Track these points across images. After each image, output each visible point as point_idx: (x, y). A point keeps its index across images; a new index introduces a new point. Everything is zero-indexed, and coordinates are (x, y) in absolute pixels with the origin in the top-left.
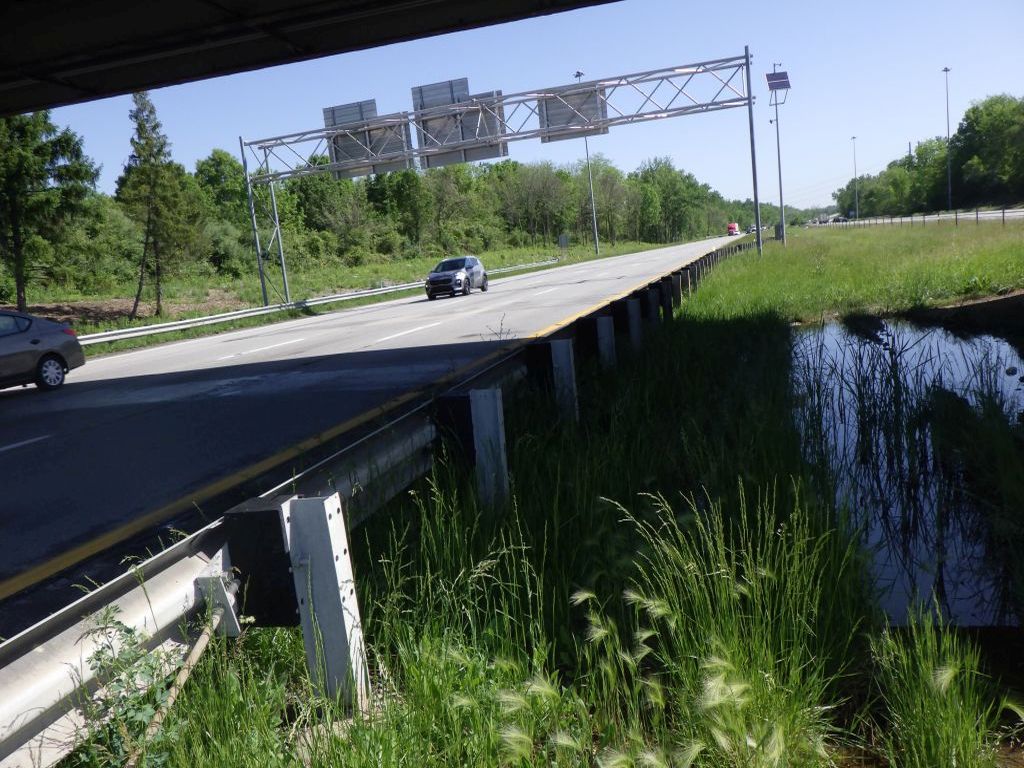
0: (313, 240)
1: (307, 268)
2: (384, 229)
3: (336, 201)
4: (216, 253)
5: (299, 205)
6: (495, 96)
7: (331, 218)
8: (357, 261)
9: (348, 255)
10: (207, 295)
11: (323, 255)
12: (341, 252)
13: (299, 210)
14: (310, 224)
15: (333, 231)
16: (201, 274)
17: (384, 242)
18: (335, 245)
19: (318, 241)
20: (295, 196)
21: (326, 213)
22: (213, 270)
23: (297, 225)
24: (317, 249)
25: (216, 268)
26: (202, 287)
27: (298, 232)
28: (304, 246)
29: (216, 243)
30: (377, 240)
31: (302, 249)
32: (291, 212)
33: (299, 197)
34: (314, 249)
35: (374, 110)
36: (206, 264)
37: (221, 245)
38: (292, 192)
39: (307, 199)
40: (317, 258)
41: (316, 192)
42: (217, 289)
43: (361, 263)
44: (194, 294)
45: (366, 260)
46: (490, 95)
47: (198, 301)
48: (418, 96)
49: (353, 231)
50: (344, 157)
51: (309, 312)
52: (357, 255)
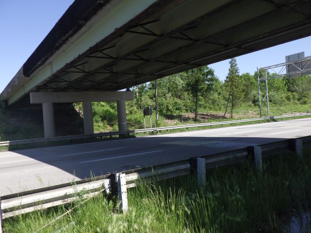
0: (288, 96)
1: (285, 105)
3: (300, 82)
4: (255, 100)
5: (285, 84)
7: (297, 88)
8: (305, 103)
9: (302, 101)
10: (248, 112)
11: (292, 101)
12: (299, 100)
13: (285, 86)
14: (289, 90)
15: (297, 93)
16: (249, 106)
18: (297, 97)
19: (290, 96)
20: (284, 81)
21: (295, 87)
22: (253, 105)
23: (284, 91)
24: (290, 99)
25: (254, 104)
26: (248, 110)
27: (284, 93)
28: (285, 97)
29: (255, 97)
31: (284, 99)
32: (282, 86)
33: (286, 82)
34: (288, 99)
35: (304, 55)
36: (251, 103)
37: (256, 97)
38: (283, 80)
39: (289, 82)
40: (289, 101)
41: (292, 80)
42: (253, 112)
43: (306, 103)
44: (244, 112)
45: (308, 102)
47: (245, 114)
49: (305, 92)
50: (292, 71)
51: (274, 120)
52: (305, 100)
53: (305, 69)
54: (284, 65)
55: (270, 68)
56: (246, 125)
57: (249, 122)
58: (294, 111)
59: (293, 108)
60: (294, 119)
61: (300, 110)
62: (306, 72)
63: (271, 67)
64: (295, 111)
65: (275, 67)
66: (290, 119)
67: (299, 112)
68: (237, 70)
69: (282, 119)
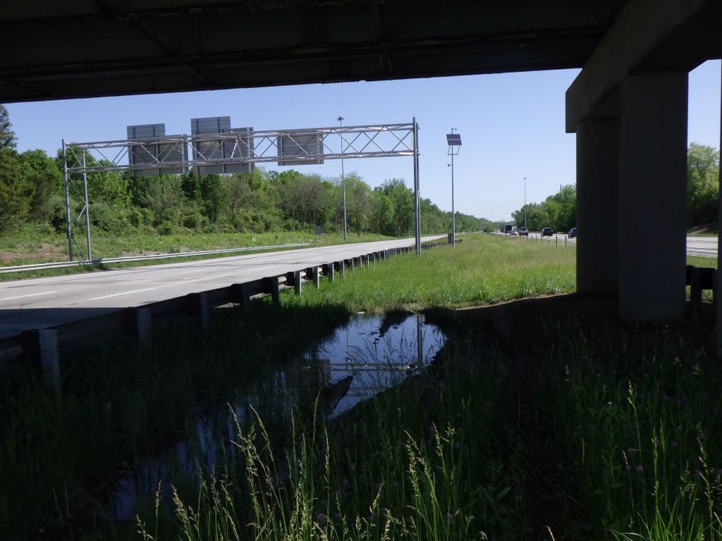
0: (134, 214)
1: (128, 234)
2: (191, 210)
3: (158, 188)
4: (58, 218)
5: (129, 188)
6: (248, 131)
7: (152, 199)
8: (167, 232)
9: (160, 227)
10: (41, 247)
11: (141, 226)
12: (155, 224)
13: (128, 192)
14: (135, 202)
15: (152, 209)
16: (42, 232)
17: (190, 219)
18: (152, 219)
19: (137, 214)
20: (127, 182)
21: (148, 196)
22: (52, 229)
23: (125, 202)
24: (137, 221)
25: (55, 228)
26: (39, 242)
27: (126, 207)
28: (128, 218)
29: (57, 210)
30: (185, 217)
31: (125, 220)
32: (122, 193)
33: (129, 183)
34: (134, 221)
36: (47, 224)
37: (62, 212)
38: (124, 179)
39: (135, 184)
40: (136, 227)
41: (143, 180)
42: (52, 245)
43: (170, 233)
44: (30, 246)
45: (173, 231)
46: (245, 130)
47: (31, 252)
48: (195, 125)
49: (167, 210)
50: (139, 162)
51: (103, 268)
52: (167, 227)
53: (166, 160)
54: (125, 146)
55: (94, 147)
56: (32, 278)
57: (41, 272)
58: (145, 249)
59: (144, 242)
60: (145, 265)
61: (158, 247)
62: (168, 167)
63: (95, 145)
64: (147, 247)
65: (105, 147)
66: (137, 266)
67: (156, 250)
68: (11, 138)
69: (119, 266)
